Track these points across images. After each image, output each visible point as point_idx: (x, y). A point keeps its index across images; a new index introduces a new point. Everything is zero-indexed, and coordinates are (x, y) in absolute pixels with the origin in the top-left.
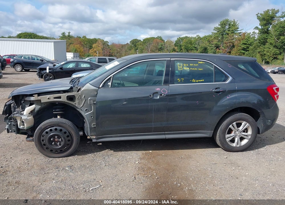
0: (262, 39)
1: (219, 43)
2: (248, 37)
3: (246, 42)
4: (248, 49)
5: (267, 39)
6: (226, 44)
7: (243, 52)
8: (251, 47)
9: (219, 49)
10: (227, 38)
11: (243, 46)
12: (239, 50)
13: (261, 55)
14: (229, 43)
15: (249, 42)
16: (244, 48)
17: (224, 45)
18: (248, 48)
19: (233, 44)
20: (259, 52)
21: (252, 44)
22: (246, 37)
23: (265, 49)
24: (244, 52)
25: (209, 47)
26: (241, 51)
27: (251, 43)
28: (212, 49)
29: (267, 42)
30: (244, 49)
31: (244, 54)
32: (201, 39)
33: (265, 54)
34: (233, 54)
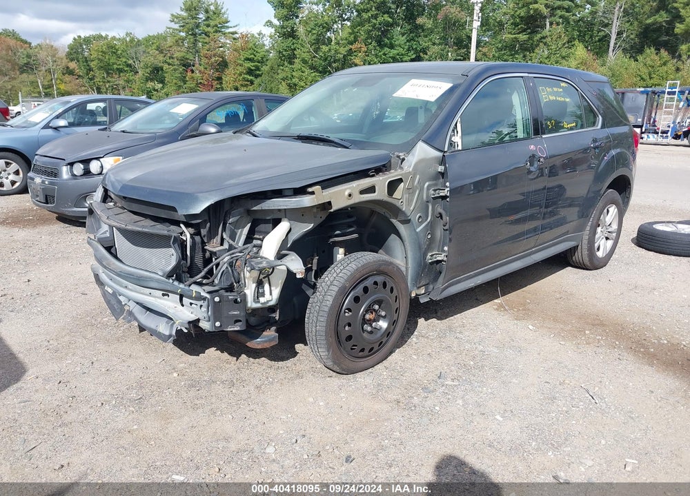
0: (286, 50)
1: (190, 56)
2: (254, 44)
3: (252, 56)
4: (258, 72)
5: (295, 49)
6: (207, 57)
7: (250, 78)
8: (265, 68)
9: (193, 71)
10: (206, 43)
11: (249, 65)
12: (240, 75)
13: (289, 85)
14: (214, 55)
15: (258, 57)
16: (250, 69)
17: (204, 61)
18: (258, 69)
19: (223, 58)
20: (283, 79)
21: (265, 59)
22: (251, 45)
23: (294, 74)
24: (251, 78)
25: (166, 67)
26: (246, 76)
27: (262, 58)
28: (175, 70)
29: (294, 56)
30: (250, 72)
31: (252, 83)
32: (139, 43)
33: (295, 85)
34: (227, 82)
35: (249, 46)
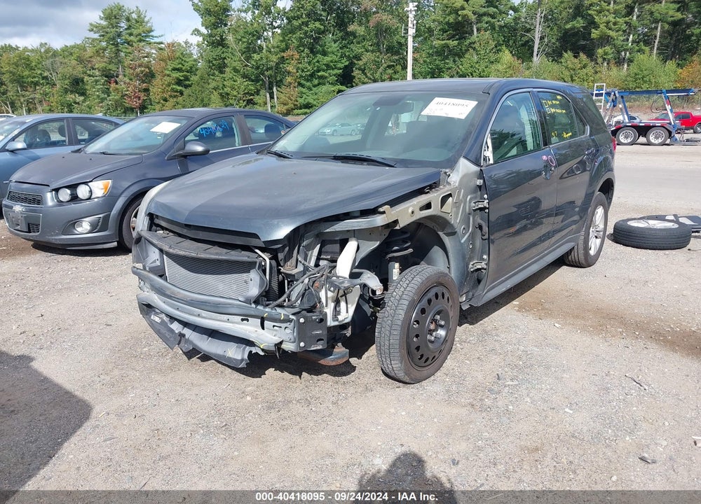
0: (216, 59)
1: (112, 67)
2: (182, 54)
3: (180, 66)
4: (187, 82)
5: (225, 58)
6: (131, 68)
7: (179, 88)
8: (194, 78)
9: (117, 83)
10: (130, 53)
11: (176, 75)
12: (169, 85)
13: (221, 94)
14: (140, 66)
15: (187, 66)
16: (178, 79)
17: (128, 71)
18: (187, 79)
19: (149, 68)
20: (215, 89)
21: (194, 69)
22: (178, 54)
23: (225, 83)
24: (181, 88)
25: (86, 78)
26: (174, 86)
27: (191, 68)
28: (97, 81)
29: (225, 66)
30: (179, 82)
31: (182, 93)
32: (55, 54)
33: (228, 94)
34: (155, 94)
35: (175, 54)
